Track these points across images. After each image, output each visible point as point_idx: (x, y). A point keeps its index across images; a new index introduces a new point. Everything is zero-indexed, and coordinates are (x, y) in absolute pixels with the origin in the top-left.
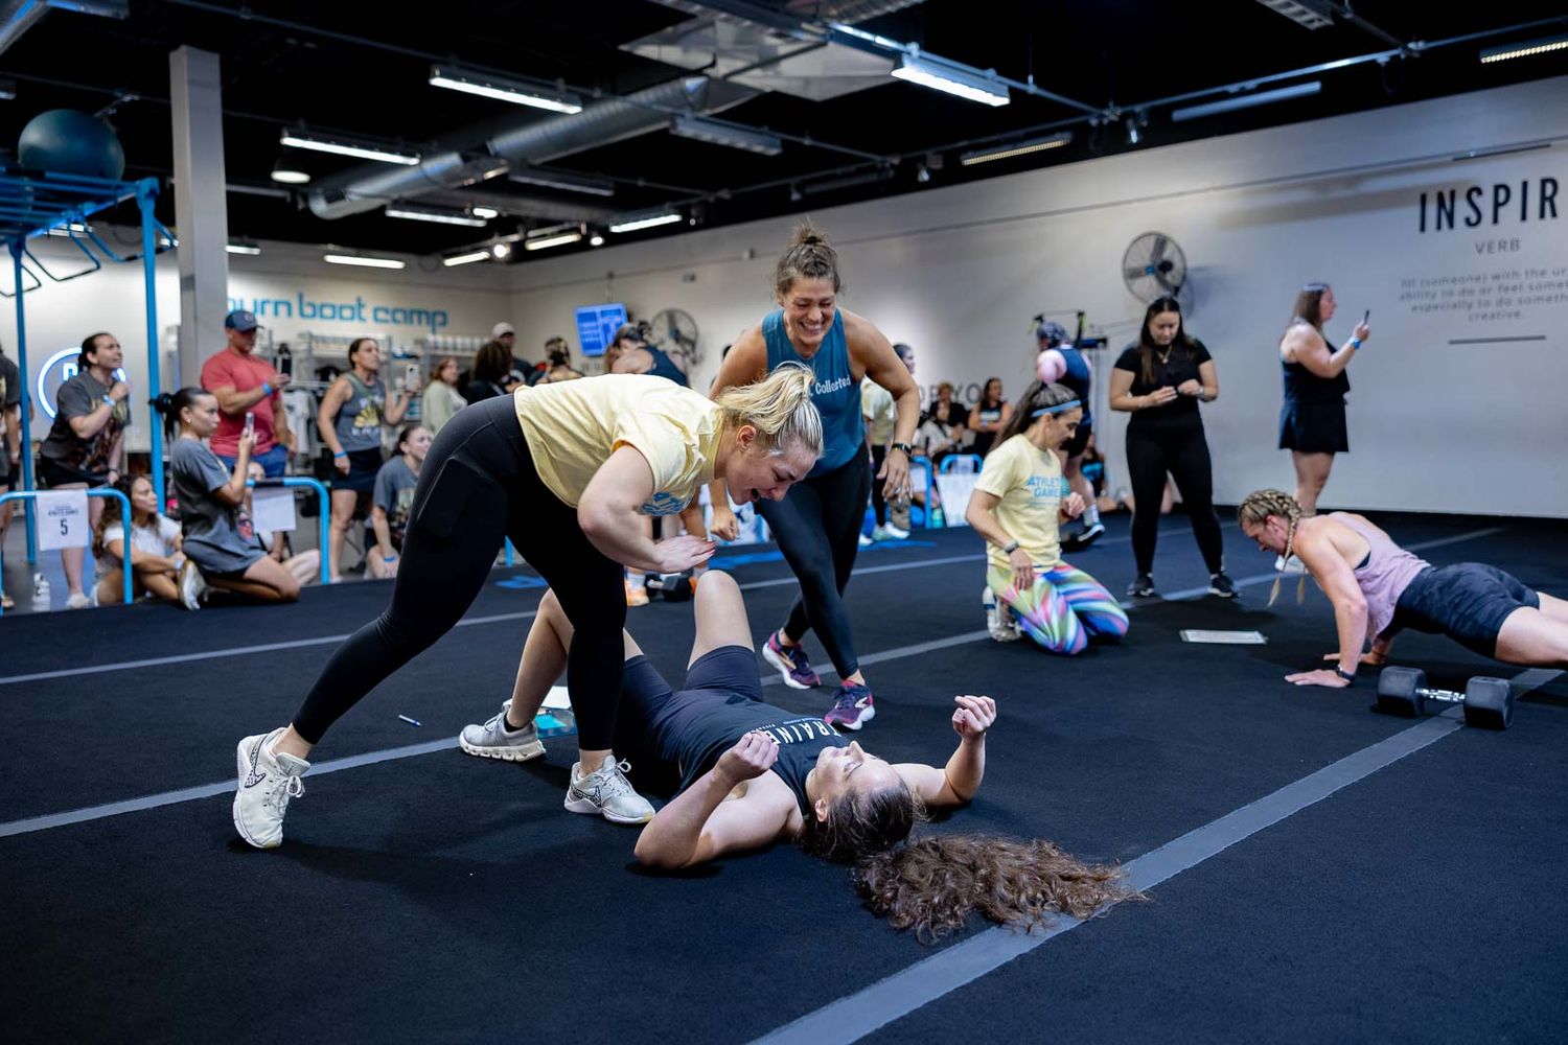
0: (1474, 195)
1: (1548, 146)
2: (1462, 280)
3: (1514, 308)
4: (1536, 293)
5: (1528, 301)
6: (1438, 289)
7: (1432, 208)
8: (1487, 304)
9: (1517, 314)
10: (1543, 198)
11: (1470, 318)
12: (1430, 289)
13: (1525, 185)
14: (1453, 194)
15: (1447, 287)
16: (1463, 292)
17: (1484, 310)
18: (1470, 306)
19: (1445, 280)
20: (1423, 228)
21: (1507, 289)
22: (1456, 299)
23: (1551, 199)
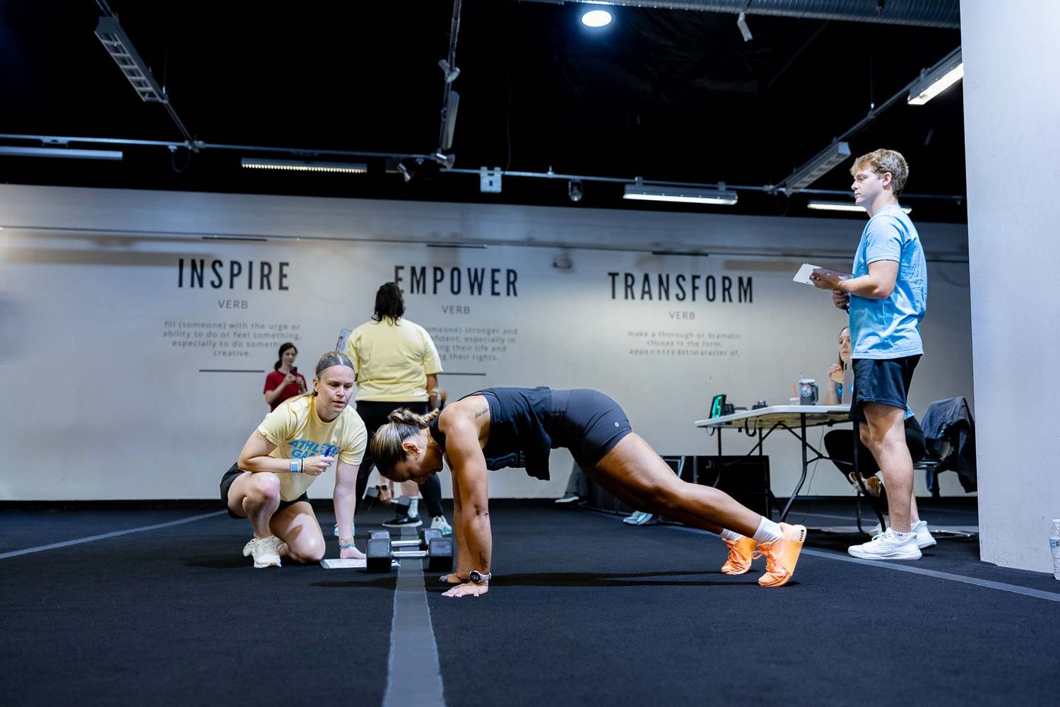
0: (217, 265)
1: (265, 240)
2: (209, 326)
3: (244, 349)
4: (258, 340)
5: (253, 345)
6: (191, 330)
7: (187, 271)
8: (226, 344)
9: (246, 354)
10: (263, 276)
11: (215, 353)
12: (187, 330)
13: (251, 264)
14: (202, 262)
15: (198, 330)
16: (209, 334)
17: (224, 349)
18: (214, 345)
19: (196, 324)
20: (181, 285)
21: (239, 335)
22: (205, 339)
23: (268, 276)
